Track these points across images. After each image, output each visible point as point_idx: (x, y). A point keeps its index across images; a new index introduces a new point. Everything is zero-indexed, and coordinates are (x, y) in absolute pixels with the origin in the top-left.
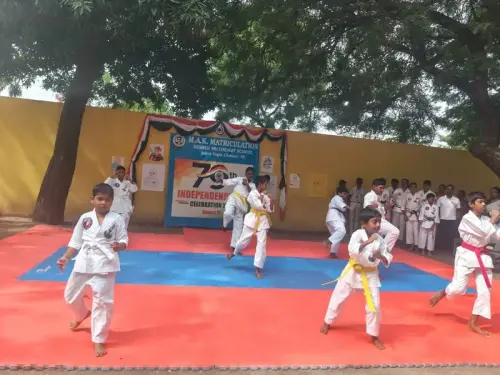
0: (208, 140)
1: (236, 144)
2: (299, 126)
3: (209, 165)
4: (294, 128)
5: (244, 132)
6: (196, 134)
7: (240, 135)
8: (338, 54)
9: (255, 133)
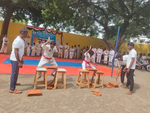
0: (42, 33)
3: (42, 40)
6: (39, 31)
7: (51, 32)
8: (76, 12)
9: (55, 32)
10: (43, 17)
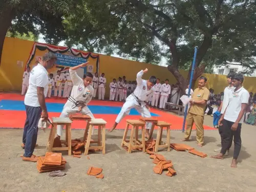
0: (63, 56)
1: (76, 59)
2: (105, 52)
3: (64, 67)
4: (103, 53)
5: (80, 53)
6: (58, 53)
7: (78, 55)
8: (123, 21)
9: (85, 54)
10: (64, 29)
